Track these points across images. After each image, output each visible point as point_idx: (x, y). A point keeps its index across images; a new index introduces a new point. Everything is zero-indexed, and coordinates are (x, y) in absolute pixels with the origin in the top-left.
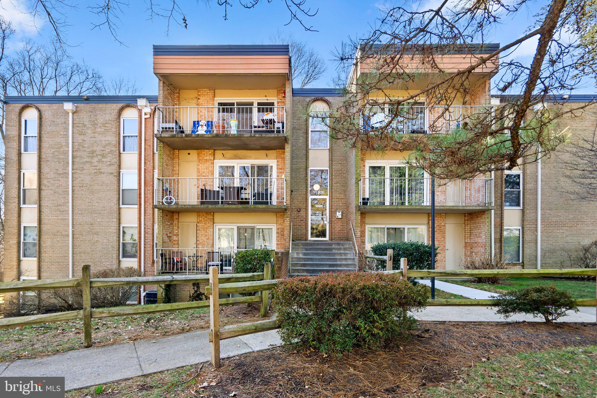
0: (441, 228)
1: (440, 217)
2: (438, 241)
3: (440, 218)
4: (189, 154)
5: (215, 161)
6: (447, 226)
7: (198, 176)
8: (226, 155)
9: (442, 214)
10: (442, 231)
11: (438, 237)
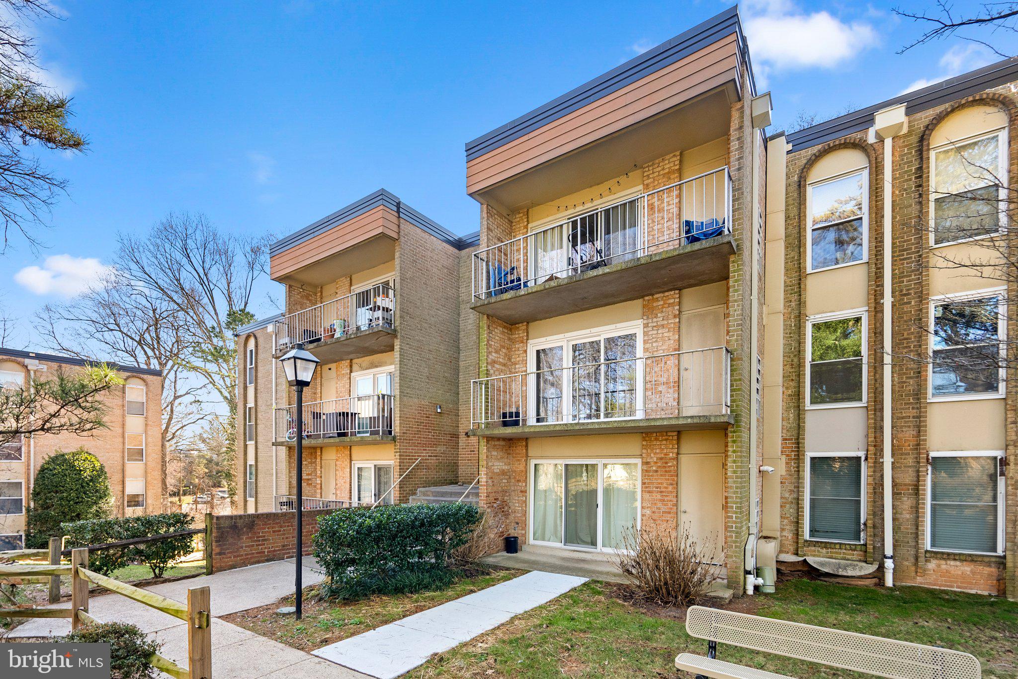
0: (666, 463)
1: (666, 440)
2: (661, 492)
3: (664, 442)
4: (330, 369)
5: (352, 374)
6: (684, 459)
7: (337, 397)
8: (364, 365)
9: (669, 434)
10: (670, 471)
11: (662, 484)
